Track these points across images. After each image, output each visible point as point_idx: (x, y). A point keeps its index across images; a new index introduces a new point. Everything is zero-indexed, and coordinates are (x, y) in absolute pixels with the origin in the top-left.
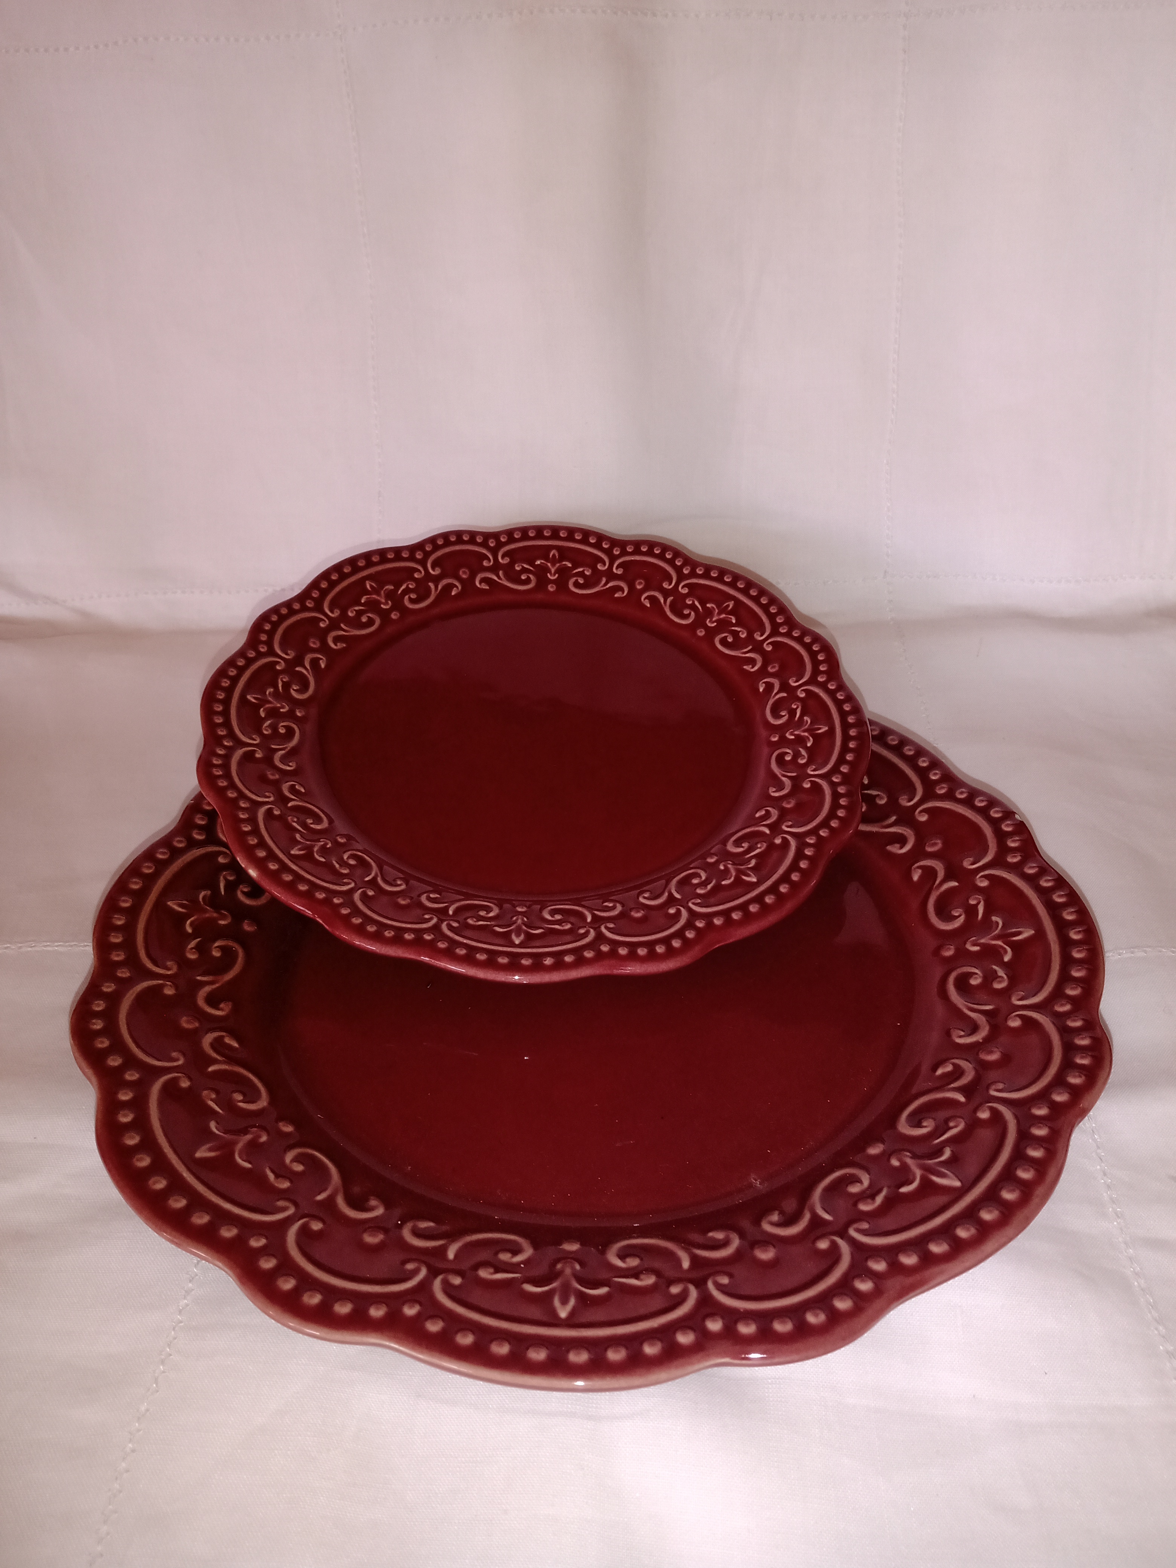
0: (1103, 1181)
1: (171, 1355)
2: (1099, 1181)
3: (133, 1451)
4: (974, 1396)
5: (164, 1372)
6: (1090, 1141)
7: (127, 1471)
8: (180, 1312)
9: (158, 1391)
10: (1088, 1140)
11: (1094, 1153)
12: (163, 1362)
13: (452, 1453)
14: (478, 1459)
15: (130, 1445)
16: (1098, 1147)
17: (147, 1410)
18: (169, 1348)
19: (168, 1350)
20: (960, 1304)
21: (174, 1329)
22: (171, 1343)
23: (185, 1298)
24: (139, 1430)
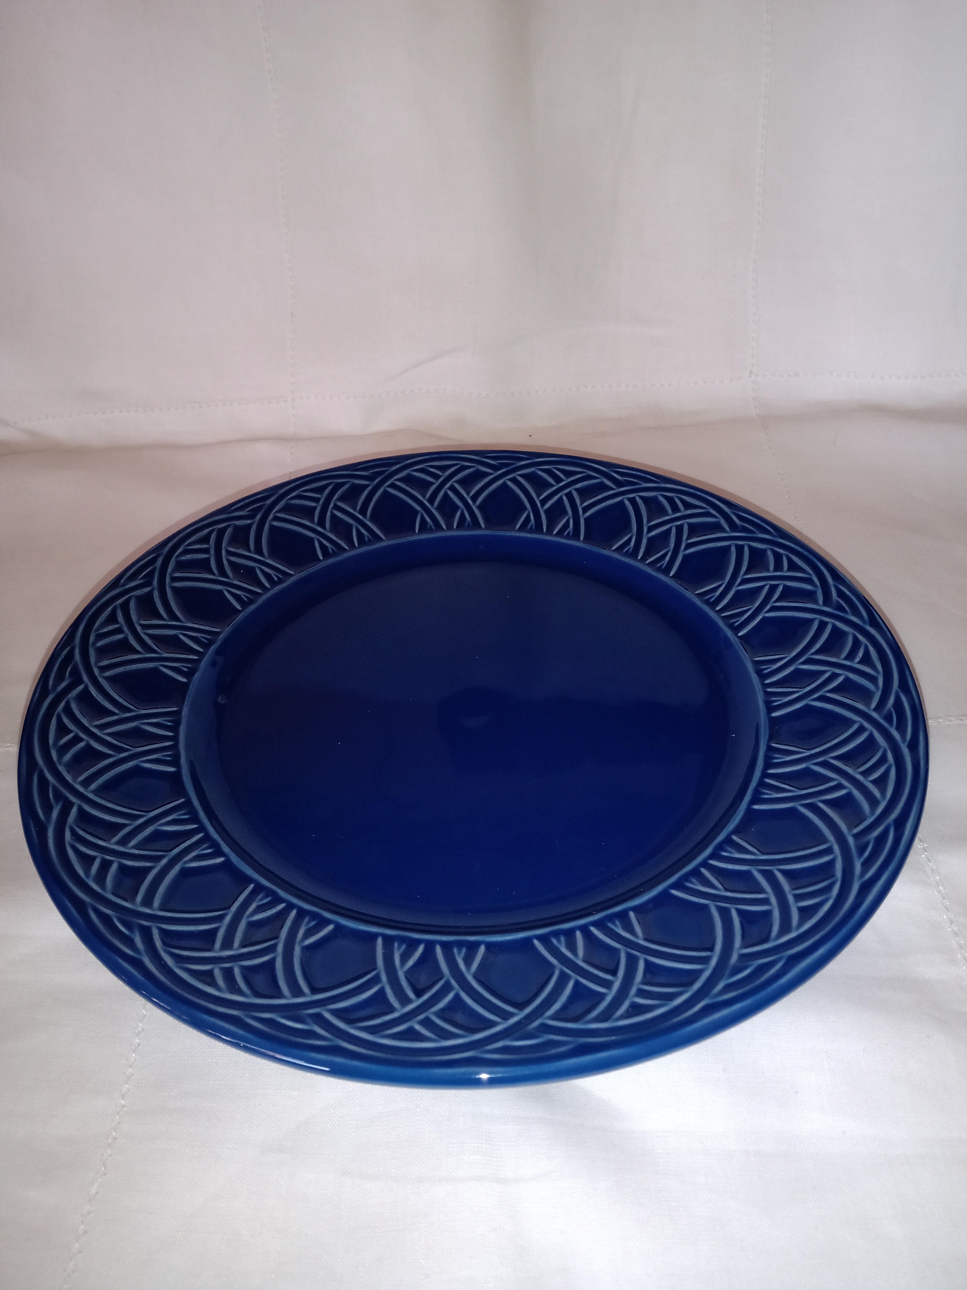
0: (950, 929)
1: (116, 1139)
2: (947, 930)
3: (85, 1232)
4: (844, 1132)
5: (111, 1155)
6: (936, 893)
7: (80, 1252)
8: (123, 1097)
9: (106, 1174)
10: (934, 892)
11: (940, 904)
12: (109, 1146)
13: (377, 1224)
14: (401, 1227)
15: (82, 1227)
16: (944, 898)
17: (97, 1193)
18: (115, 1132)
19: (114, 1134)
20: (825, 1050)
21: (118, 1113)
22: (116, 1127)
23: (126, 1083)
24: (90, 1213)
